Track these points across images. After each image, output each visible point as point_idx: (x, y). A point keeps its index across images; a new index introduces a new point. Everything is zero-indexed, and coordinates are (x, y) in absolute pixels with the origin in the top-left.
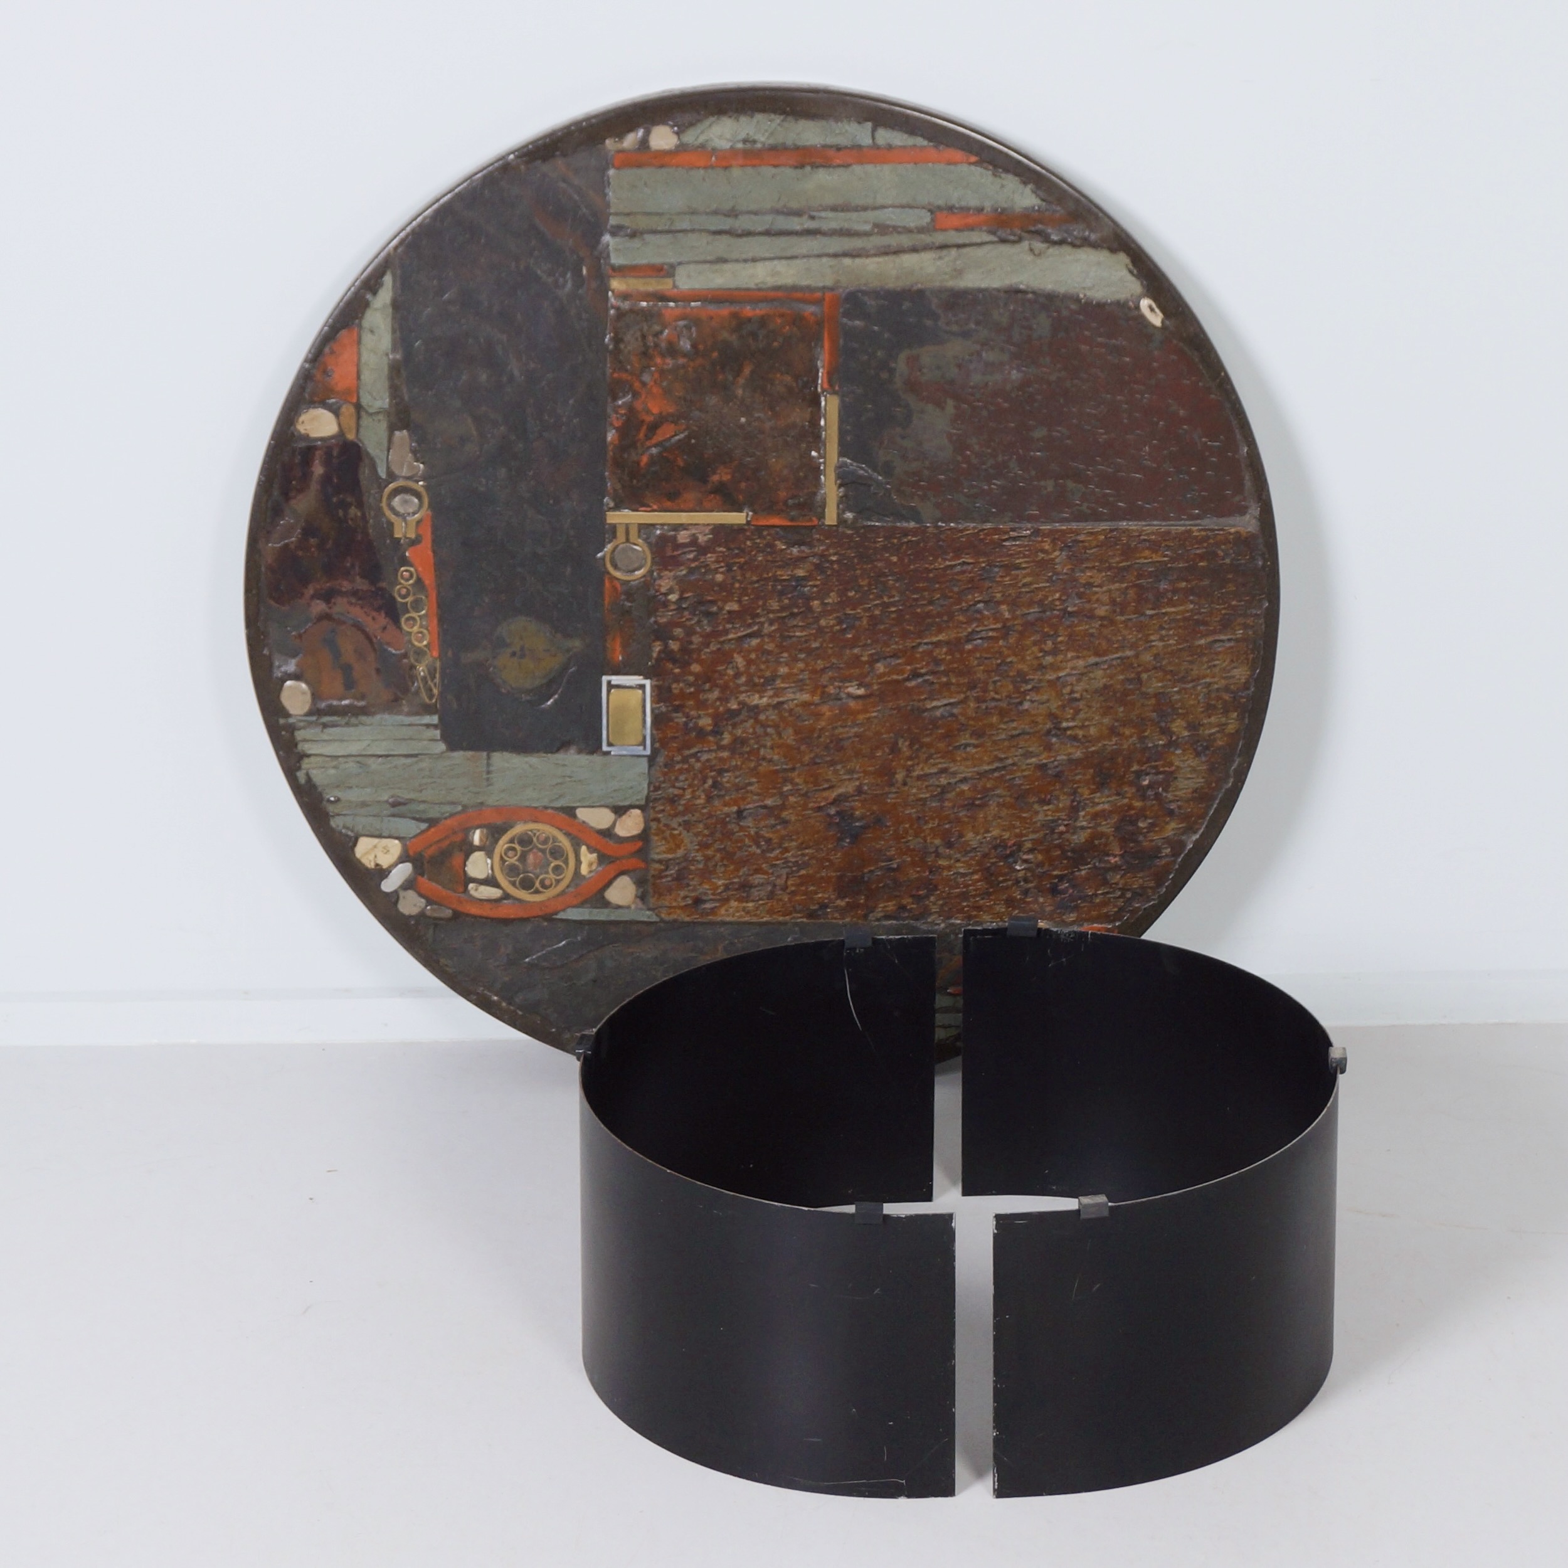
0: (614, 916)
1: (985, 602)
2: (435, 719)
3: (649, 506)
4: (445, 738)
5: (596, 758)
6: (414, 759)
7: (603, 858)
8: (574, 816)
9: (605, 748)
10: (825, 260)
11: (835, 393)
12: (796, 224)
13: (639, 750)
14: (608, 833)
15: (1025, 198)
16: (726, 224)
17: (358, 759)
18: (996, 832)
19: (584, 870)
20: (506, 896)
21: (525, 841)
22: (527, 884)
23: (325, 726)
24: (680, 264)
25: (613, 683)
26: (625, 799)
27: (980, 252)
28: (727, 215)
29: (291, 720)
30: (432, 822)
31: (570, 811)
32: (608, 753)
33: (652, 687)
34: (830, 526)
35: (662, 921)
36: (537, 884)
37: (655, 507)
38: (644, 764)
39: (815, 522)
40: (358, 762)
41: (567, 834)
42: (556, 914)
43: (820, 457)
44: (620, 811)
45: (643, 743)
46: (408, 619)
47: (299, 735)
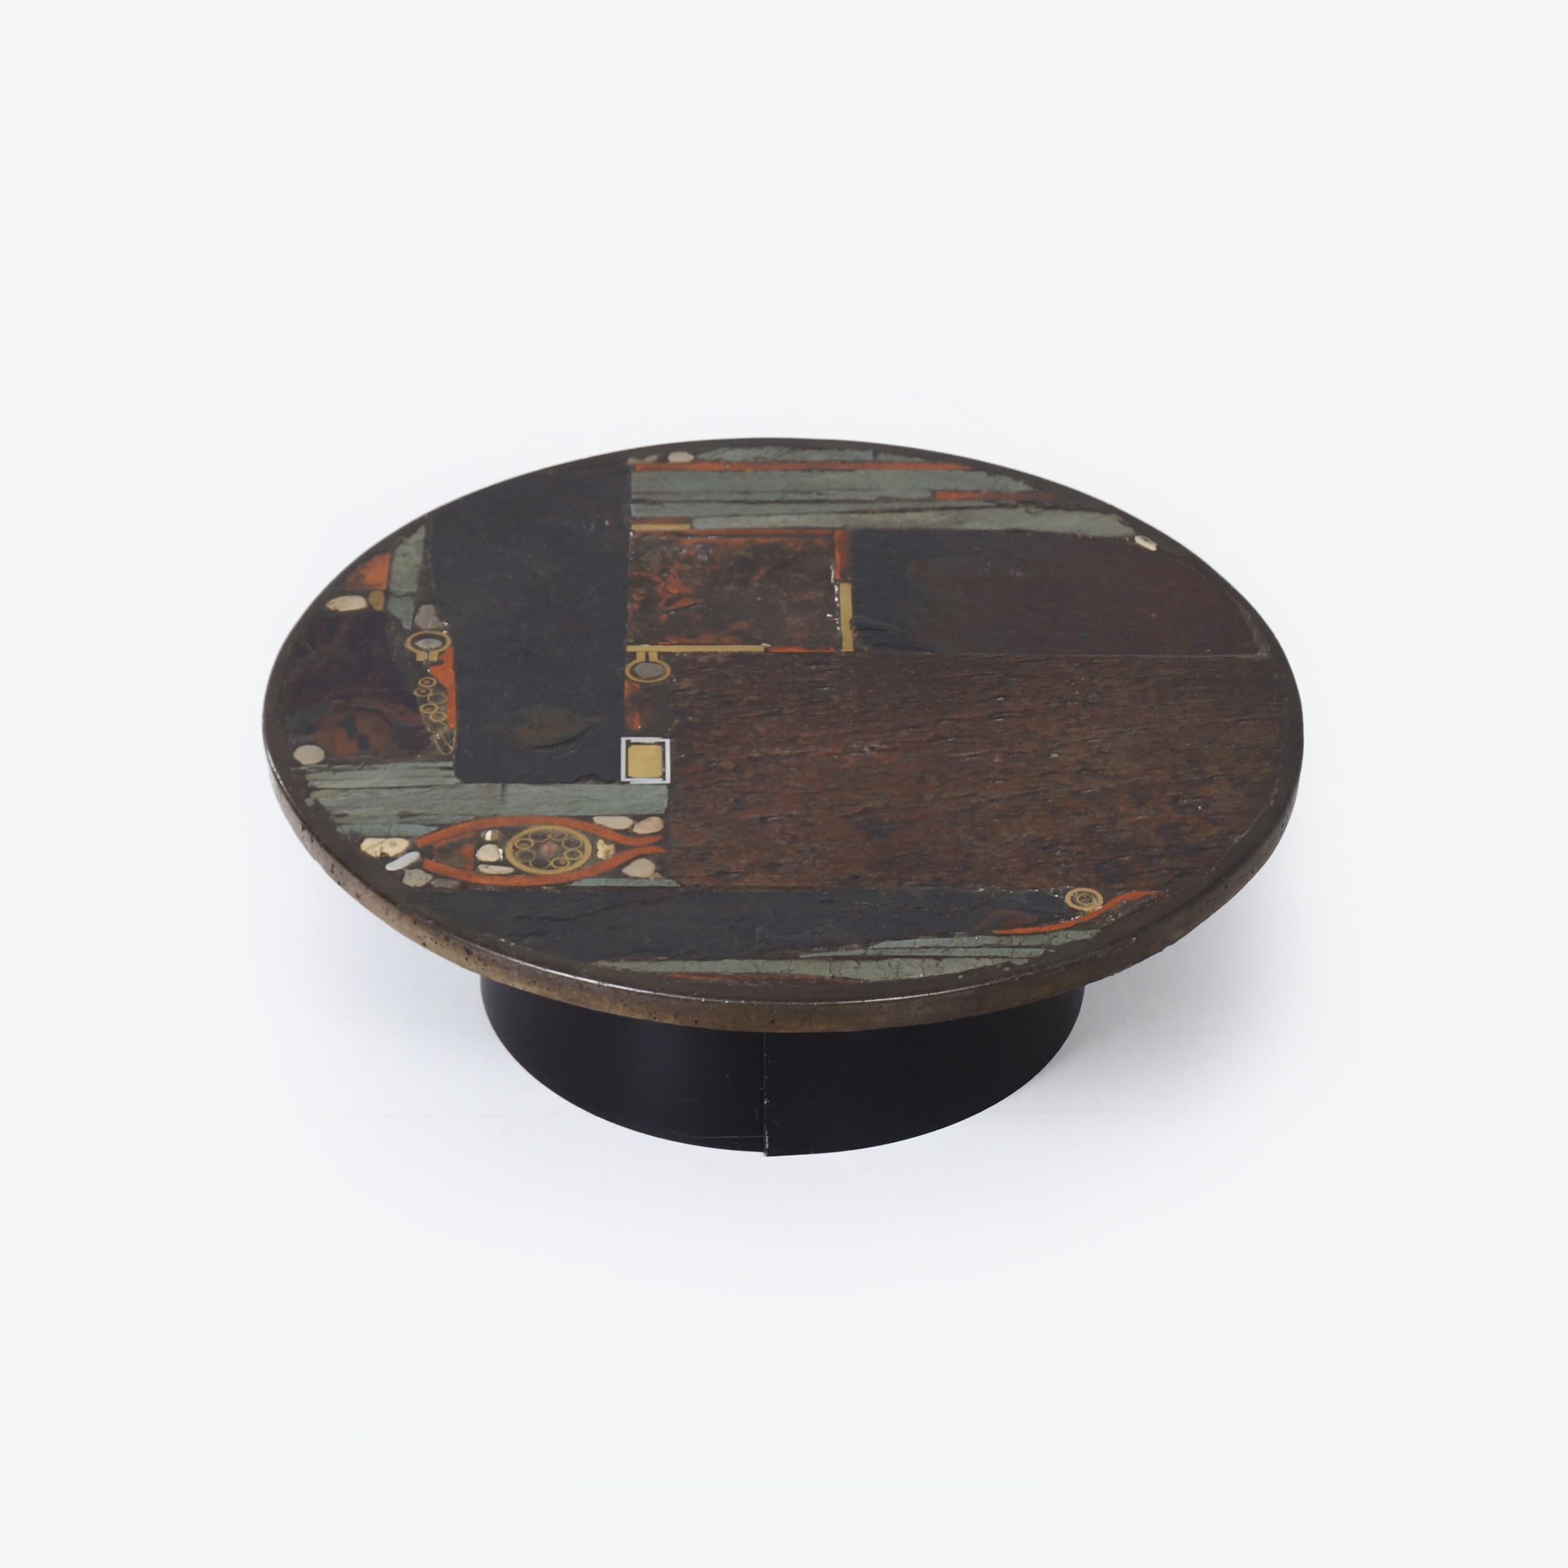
0: (631, 884)
1: (1006, 697)
2: (450, 764)
3: (667, 641)
4: (458, 775)
5: (615, 787)
6: (428, 789)
7: (619, 848)
8: (592, 822)
9: (623, 778)
10: (833, 515)
11: (846, 581)
12: (806, 497)
13: (660, 781)
14: (627, 832)
15: (1021, 487)
16: (741, 497)
17: (368, 790)
18: (1032, 832)
19: (601, 855)
20: (518, 872)
21: (540, 837)
22: (541, 863)
23: (337, 771)
24: (697, 517)
25: (632, 741)
26: (644, 810)
27: (980, 512)
28: (744, 493)
29: (302, 768)
30: (441, 827)
31: (588, 819)
32: (628, 782)
33: (672, 744)
34: (847, 653)
35: (683, 886)
36: (551, 863)
37: (675, 642)
38: (665, 790)
39: (832, 650)
40: (369, 792)
41: (583, 832)
42: (571, 882)
43: (835, 616)
44: (638, 818)
45: (663, 777)
46: (425, 707)
47: (309, 777)
